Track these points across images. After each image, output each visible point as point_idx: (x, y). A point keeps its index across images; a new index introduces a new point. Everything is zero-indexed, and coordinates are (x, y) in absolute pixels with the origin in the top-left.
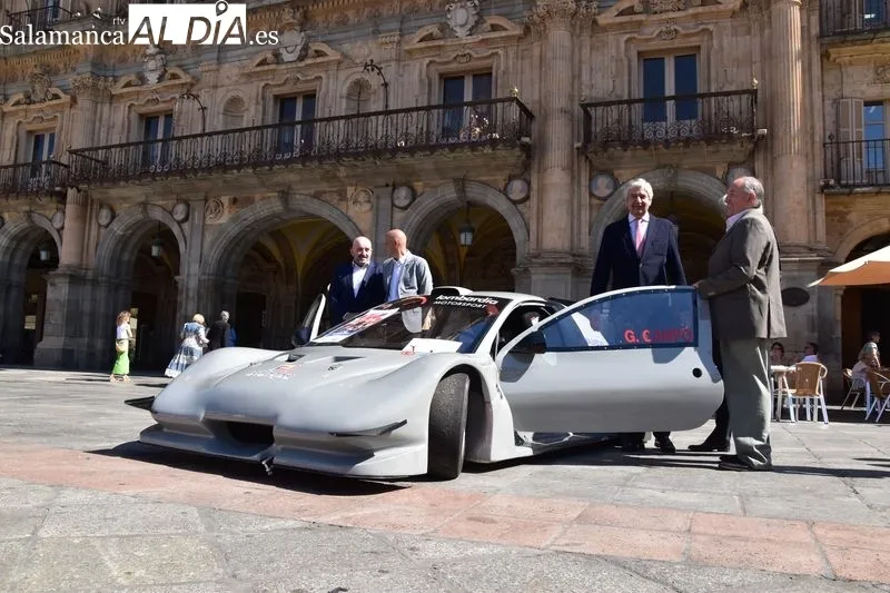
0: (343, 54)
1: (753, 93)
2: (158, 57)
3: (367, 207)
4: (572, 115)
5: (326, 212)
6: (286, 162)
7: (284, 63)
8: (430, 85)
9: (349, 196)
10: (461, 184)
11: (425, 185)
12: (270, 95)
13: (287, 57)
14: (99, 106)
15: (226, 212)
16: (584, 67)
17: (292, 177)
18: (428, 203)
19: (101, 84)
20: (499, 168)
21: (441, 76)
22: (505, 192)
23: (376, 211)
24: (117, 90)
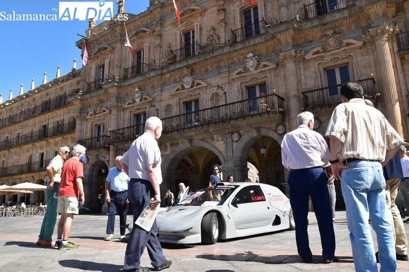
0: (207, 83)
1: (373, 79)
2: (139, 92)
3: (222, 142)
4: (300, 97)
5: (207, 146)
6: (189, 128)
7: (185, 89)
8: (242, 92)
9: (215, 138)
10: (258, 129)
11: (244, 132)
12: (181, 102)
13: (187, 87)
14: (119, 113)
15: (169, 149)
16: (302, 77)
17: (192, 133)
18: (246, 138)
19: (120, 104)
20: (272, 122)
21: (246, 87)
22: (276, 131)
23: (226, 143)
24: (126, 106)
